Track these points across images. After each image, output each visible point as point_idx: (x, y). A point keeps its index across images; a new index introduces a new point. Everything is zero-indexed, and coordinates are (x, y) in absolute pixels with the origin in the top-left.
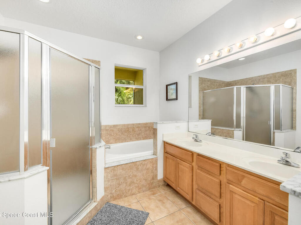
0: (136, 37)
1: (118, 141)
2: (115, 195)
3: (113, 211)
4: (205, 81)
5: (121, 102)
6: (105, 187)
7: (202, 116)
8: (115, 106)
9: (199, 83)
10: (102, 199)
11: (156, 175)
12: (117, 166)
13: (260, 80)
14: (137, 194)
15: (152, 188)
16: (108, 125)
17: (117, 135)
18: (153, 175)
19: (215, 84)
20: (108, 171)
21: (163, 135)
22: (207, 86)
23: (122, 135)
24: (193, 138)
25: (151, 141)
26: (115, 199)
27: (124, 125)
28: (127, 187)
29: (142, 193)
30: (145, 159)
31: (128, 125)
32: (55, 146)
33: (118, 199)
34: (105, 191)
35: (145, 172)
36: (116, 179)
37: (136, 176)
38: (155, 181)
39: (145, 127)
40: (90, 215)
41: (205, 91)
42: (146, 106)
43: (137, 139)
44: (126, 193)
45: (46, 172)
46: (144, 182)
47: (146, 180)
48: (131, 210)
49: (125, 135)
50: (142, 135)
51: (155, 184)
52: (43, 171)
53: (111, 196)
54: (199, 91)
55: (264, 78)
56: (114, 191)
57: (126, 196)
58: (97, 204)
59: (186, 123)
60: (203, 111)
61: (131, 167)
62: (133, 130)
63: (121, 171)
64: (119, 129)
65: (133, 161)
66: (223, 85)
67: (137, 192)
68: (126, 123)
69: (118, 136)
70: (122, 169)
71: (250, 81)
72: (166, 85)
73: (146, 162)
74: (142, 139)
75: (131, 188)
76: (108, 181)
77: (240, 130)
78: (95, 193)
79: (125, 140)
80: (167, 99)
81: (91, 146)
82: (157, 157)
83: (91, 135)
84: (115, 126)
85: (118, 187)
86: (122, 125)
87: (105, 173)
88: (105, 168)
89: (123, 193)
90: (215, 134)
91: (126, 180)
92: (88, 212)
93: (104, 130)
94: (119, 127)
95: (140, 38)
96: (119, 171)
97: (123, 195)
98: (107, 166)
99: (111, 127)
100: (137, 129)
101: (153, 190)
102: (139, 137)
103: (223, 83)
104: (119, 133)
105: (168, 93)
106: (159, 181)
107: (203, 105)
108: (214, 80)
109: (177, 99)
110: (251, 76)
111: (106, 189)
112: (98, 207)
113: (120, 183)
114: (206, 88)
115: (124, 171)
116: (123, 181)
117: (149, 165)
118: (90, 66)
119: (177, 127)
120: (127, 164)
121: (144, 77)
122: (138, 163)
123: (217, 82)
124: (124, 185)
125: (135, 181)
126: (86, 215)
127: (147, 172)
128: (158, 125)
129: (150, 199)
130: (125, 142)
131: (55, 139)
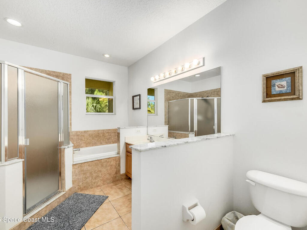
0: (103, 55)
1: (88, 145)
2: (82, 186)
3: (79, 198)
4: (170, 93)
5: (99, 109)
6: (73, 181)
7: (167, 123)
8: (86, 114)
9: (165, 95)
10: (70, 190)
11: (119, 171)
12: (84, 163)
13: (212, 93)
14: (102, 186)
15: (116, 181)
16: (79, 131)
17: (87, 139)
18: (116, 170)
19: (180, 95)
20: (76, 167)
21: (125, 137)
22: (172, 97)
23: (92, 140)
24: (148, 139)
25: (116, 145)
26: (82, 190)
27: (95, 131)
28: (93, 180)
29: (106, 185)
30: (109, 157)
31: (99, 131)
32: (29, 144)
33: (85, 190)
34: (73, 184)
35: (109, 168)
36: (83, 173)
37: (101, 171)
38: (118, 175)
39: (115, 133)
40: (59, 200)
41: (170, 101)
42: (115, 114)
43: (107, 143)
44: (92, 185)
45: (22, 163)
46: (108, 176)
47: (110, 174)
48: (94, 196)
49: (95, 140)
50: (112, 140)
51: (118, 177)
52: (20, 162)
53: (78, 188)
54: (165, 101)
55: (215, 92)
56: (81, 184)
57: (92, 188)
58: (66, 193)
59: (146, 128)
60: (168, 119)
61: (96, 164)
62: (103, 135)
63: (88, 167)
64: (90, 134)
65: (99, 159)
66: (187, 96)
67: (102, 184)
68: (96, 129)
69: (89, 141)
70: (89, 166)
71: (206, 93)
72: (133, 96)
73: (110, 160)
74: (112, 143)
75: (97, 180)
76: (76, 175)
77: (193, 134)
78: (64, 184)
79: (95, 144)
80: (133, 108)
81: (60, 147)
82: (120, 156)
83: (60, 140)
84: (85, 132)
85: (85, 180)
86: (93, 131)
87: (73, 168)
88: (73, 165)
89: (89, 185)
90: (176, 137)
91: (92, 175)
92: (57, 198)
93: (75, 135)
94: (89, 133)
95: (107, 56)
96: (86, 168)
97: (90, 187)
98: (74, 163)
99: (82, 132)
100: (107, 134)
101: (116, 182)
102: (109, 141)
103: (187, 94)
104: (90, 138)
105: (134, 103)
106: (122, 175)
107: (168, 113)
108: (179, 92)
109: (140, 109)
110: (206, 90)
111: (73, 182)
112: (66, 196)
113: (87, 177)
114: (171, 98)
115: (90, 167)
116: (89, 176)
117: (113, 162)
118: (59, 83)
119: (138, 131)
120: (93, 161)
121: (114, 88)
122: (102, 161)
123: (181, 94)
124: (91, 179)
125: (100, 175)
126: (55, 200)
127: (110, 168)
128: (121, 129)
129: (112, 188)
130: (96, 145)
131: (29, 139)
